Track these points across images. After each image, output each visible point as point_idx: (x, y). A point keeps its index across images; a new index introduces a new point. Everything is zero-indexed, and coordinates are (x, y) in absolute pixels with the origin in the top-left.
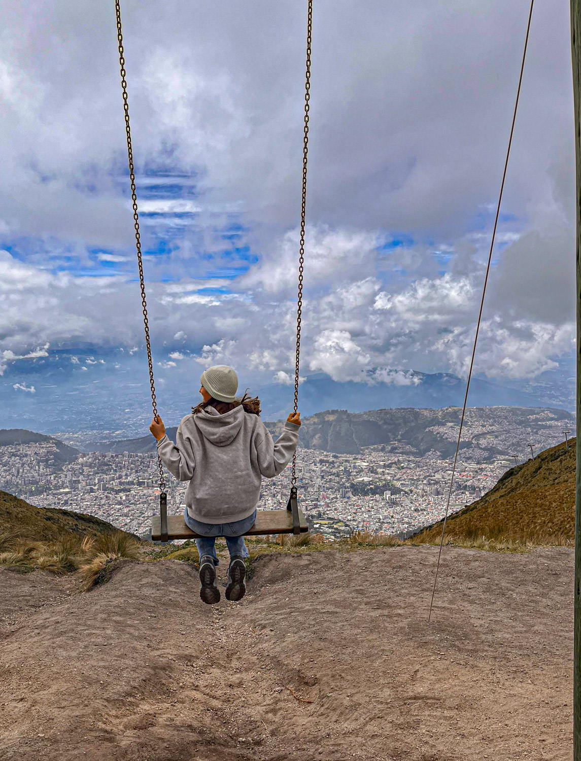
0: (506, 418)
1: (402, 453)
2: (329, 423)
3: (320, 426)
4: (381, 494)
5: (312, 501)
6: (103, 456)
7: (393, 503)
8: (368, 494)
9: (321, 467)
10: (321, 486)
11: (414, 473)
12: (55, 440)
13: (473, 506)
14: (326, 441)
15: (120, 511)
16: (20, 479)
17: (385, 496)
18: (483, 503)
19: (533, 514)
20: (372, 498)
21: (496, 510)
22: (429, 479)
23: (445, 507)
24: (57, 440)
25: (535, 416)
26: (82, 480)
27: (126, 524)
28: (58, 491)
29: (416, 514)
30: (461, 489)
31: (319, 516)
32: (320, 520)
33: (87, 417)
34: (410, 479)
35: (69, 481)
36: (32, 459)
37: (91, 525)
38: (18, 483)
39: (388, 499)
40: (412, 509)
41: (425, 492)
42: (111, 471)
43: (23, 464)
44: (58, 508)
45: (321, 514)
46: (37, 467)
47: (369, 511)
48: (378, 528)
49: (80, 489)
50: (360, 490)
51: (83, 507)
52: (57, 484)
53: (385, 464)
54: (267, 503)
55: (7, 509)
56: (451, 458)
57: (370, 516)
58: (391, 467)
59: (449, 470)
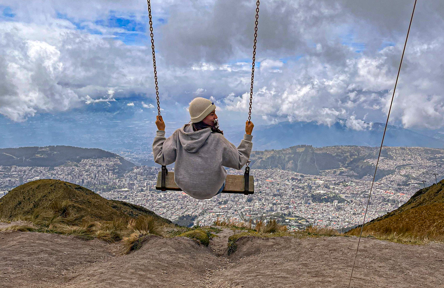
0: (420, 155)
1: (347, 176)
2: (299, 154)
3: (293, 156)
4: (332, 202)
5: (285, 204)
6: (150, 169)
7: (339, 209)
8: (323, 202)
9: (292, 182)
10: (291, 195)
11: (354, 190)
12: (119, 157)
13: (392, 213)
14: (296, 165)
15: (160, 204)
16: (96, 181)
17: (334, 204)
18: (399, 211)
19: (433, 220)
20: (325, 205)
21: (407, 216)
22: (365, 194)
23: (373, 213)
24: (120, 157)
25: (440, 155)
26: (136, 183)
27: (164, 213)
28: (121, 190)
29: (354, 217)
30: (386, 202)
31: (289, 214)
32: (290, 217)
33: (140, 143)
34: (351, 193)
35: (128, 184)
36: (105, 168)
37: (141, 212)
38: (95, 183)
39: (335, 205)
40: (352, 213)
41: (361, 202)
42: (154, 178)
43: (99, 171)
44: (120, 201)
45: (290, 214)
46: (107, 174)
47: (323, 213)
48: (328, 224)
49: (135, 189)
50: (317, 199)
51: (136, 200)
52: (120, 185)
53: (335, 183)
54: (255, 204)
55: (88, 199)
56: (381, 181)
57: (323, 216)
58: (339, 185)
59: (378, 188)
